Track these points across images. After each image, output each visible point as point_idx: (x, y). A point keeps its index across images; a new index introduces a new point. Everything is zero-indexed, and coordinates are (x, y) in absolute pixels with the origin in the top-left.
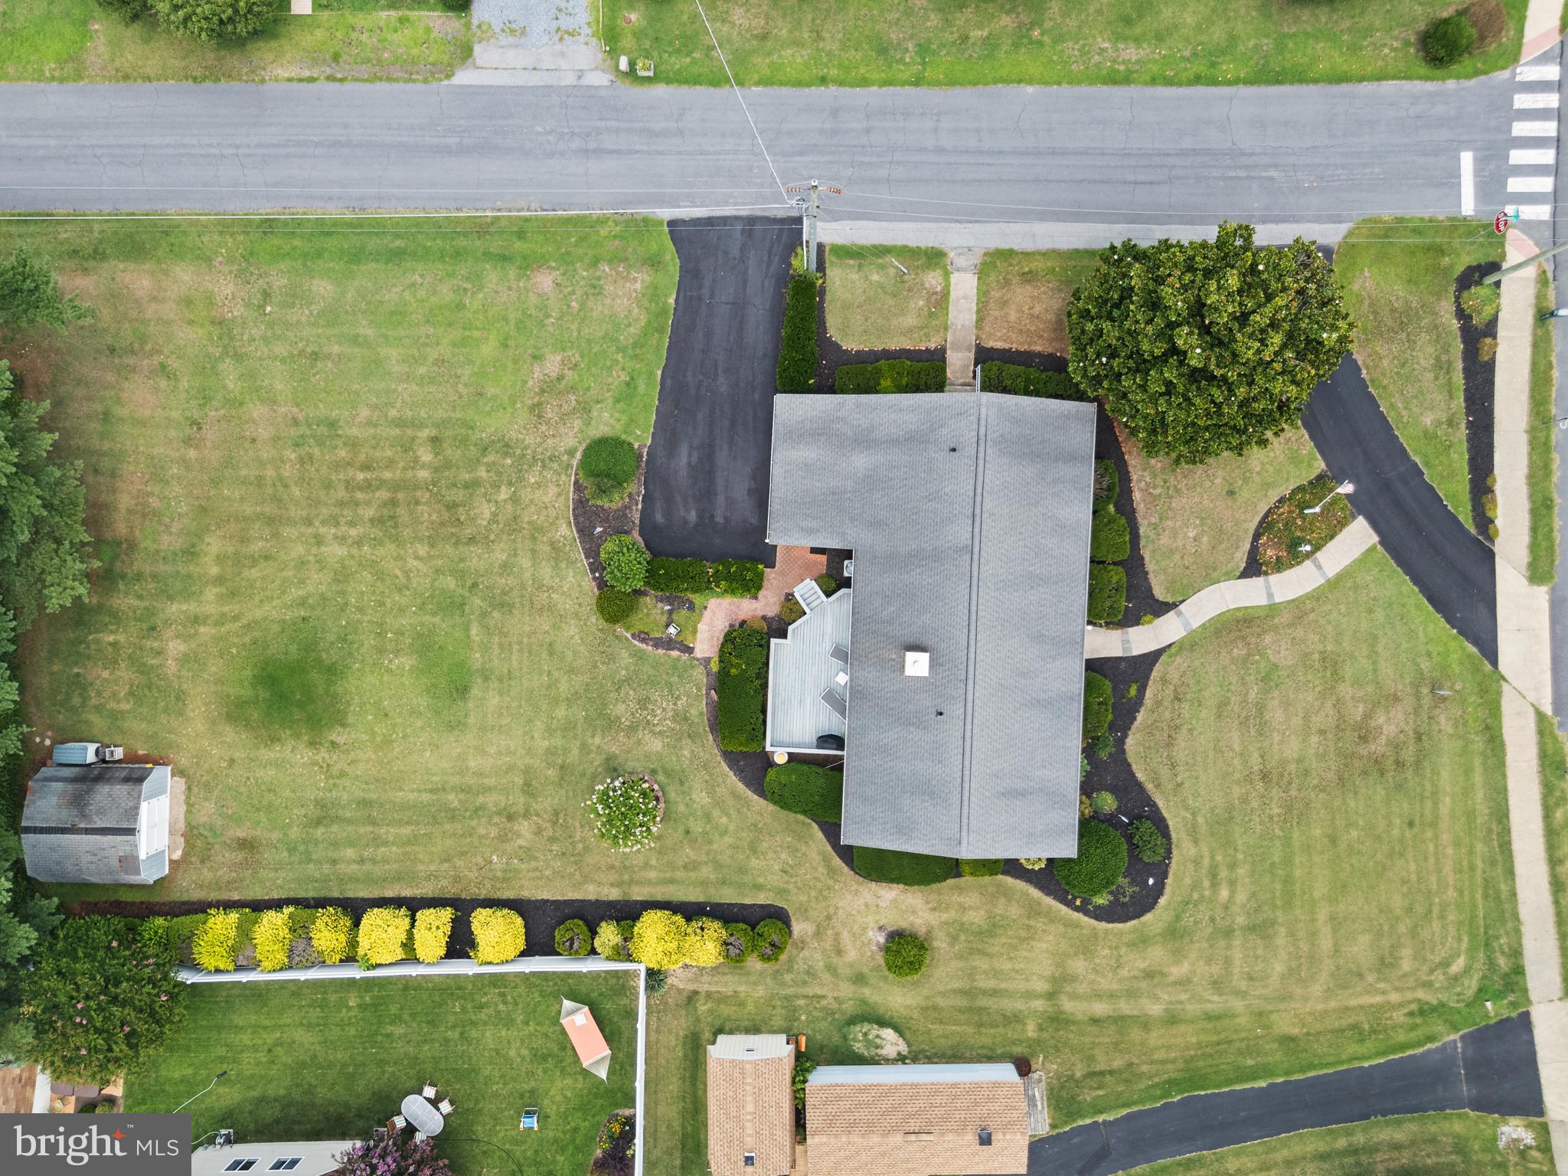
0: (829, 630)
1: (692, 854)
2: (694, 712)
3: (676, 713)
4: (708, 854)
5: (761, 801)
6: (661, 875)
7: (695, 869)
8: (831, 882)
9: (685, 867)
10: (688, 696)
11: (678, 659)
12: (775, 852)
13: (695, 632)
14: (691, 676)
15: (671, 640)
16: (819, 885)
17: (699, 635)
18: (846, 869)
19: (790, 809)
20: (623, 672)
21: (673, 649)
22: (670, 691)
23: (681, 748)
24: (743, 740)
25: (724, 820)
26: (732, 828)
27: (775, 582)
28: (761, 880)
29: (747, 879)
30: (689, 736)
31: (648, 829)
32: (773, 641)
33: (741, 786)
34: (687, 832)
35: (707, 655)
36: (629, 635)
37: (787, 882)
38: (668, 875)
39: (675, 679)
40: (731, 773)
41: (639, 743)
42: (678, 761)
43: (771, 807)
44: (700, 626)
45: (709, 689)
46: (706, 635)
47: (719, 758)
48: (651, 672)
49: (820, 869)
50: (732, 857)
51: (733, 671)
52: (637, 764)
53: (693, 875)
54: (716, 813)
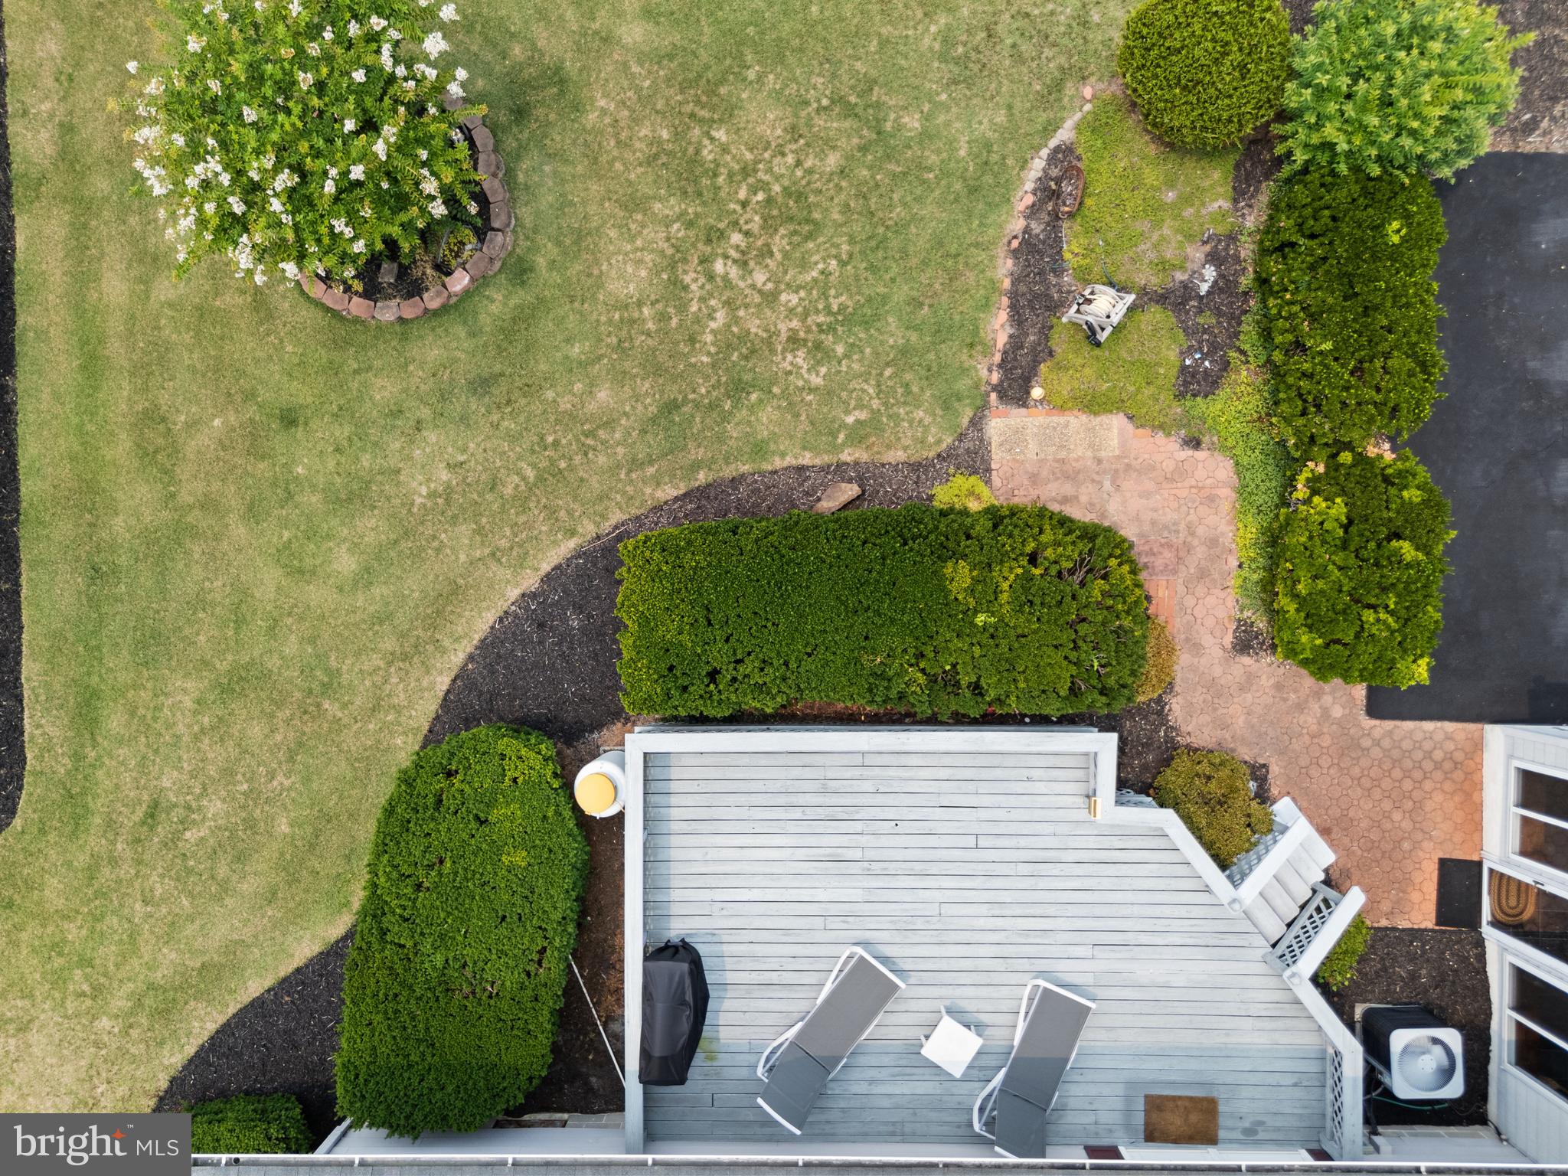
0: (1149, 970)
1: (203, 440)
2: (767, 418)
3: (757, 348)
4: (209, 504)
5: (425, 710)
6: (115, 325)
7: (146, 454)
8: (120, 1002)
9: (153, 417)
10: (827, 394)
11: (974, 343)
12: (228, 773)
13: (1093, 404)
14: (911, 399)
15: (1055, 307)
16: (107, 953)
17: (1076, 422)
18: (175, 1057)
19: (381, 848)
20: (913, 122)
21: (1017, 316)
22: (847, 319)
23: (620, 378)
24: (668, 631)
25: (346, 563)
26: (317, 595)
27: (1309, 720)
28: (114, 722)
29: (118, 666)
30: (671, 407)
31: (242, 224)
32: (1105, 745)
33: (480, 622)
34: (289, 419)
35: (998, 457)
36: (1064, 134)
37: (110, 824)
38: (115, 348)
39: (893, 333)
40: (530, 581)
41: (634, 204)
42: (571, 366)
43: (404, 748)
44: (1115, 424)
45: (860, 473)
46: (1079, 452)
47: (588, 529)
48: (920, 239)
49: (170, 955)
50: (200, 602)
51: (960, 576)
52: (547, 199)
53: (121, 449)
54: (372, 527)
